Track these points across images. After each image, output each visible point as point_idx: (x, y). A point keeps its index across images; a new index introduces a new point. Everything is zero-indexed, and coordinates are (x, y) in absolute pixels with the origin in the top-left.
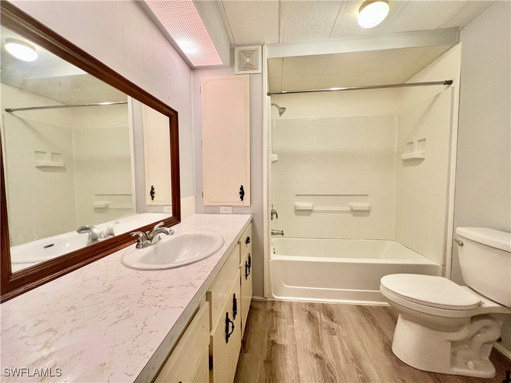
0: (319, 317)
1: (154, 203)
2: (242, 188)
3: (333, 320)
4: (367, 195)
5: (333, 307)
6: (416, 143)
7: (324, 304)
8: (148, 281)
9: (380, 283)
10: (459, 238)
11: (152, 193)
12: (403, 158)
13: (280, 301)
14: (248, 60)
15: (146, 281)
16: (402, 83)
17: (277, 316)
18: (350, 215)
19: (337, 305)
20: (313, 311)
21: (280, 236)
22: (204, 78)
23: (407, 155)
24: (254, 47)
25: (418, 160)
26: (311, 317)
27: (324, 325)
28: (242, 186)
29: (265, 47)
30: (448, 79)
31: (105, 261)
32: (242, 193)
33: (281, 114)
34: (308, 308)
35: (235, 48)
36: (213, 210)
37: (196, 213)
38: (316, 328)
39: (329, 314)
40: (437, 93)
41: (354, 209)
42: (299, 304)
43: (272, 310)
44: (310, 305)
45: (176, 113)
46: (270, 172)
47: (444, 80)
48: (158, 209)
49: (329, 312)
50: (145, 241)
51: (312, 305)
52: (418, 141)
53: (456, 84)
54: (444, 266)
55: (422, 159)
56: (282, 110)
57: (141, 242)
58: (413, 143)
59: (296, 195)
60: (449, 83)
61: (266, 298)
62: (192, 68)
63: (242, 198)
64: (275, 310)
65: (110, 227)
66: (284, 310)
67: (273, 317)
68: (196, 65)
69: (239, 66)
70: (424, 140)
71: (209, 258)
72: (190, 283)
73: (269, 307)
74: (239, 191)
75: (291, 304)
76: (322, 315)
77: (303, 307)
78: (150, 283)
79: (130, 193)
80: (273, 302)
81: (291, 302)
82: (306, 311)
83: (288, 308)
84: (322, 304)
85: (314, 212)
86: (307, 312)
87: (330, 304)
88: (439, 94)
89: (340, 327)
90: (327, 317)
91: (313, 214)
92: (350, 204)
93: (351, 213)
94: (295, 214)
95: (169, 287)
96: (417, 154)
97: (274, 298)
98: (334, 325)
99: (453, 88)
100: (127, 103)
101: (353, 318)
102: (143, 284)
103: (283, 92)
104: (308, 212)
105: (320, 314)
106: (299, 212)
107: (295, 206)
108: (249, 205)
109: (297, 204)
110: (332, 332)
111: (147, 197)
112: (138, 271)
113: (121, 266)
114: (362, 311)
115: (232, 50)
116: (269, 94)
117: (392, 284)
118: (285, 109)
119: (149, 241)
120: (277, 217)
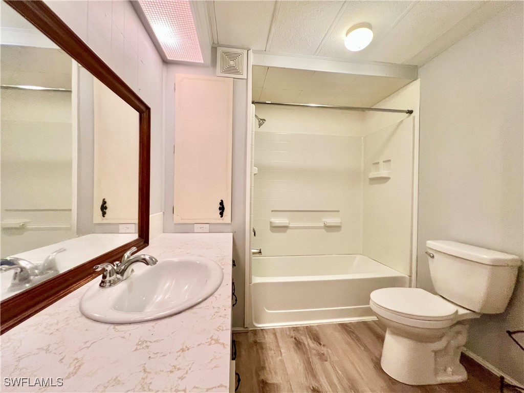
0: (306, 343)
1: (107, 220)
2: (222, 203)
3: (320, 344)
4: (338, 211)
5: (317, 329)
6: (381, 163)
7: (308, 326)
8: (142, 343)
9: (369, 298)
10: (430, 251)
11: (104, 208)
12: (370, 177)
13: (262, 330)
14: (232, 63)
15: (138, 345)
16: (369, 107)
17: (262, 348)
18: (324, 231)
19: (319, 326)
20: (298, 336)
21: (258, 255)
22: (179, 74)
23: (374, 174)
24: (239, 51)
25: (385, 179)
26: (298, 344)
27: (313, 351)
28: (222, 201)
29: (251, 52)
30: (410, 109)
31: (50, 315)
32: (222, 209)
33: (260, 125)
34: (293, 334)
35: (218, 48)
36: (186, 228)
37: (164, 232)
38: (306, 357)
39: (315, 337)
40: (401, 120)
41: (328, 225)
42: (282, 330)
43: (256, 342)
44: (294, 330)
45: (148, 109)
46: (253, 185)
47: (406, 109)
48: (113, 229)
49: (314, 334)
50: (115, 276)
51: (296, 329)
52: (384, 162)
53: (416, 113)
54: (410, 276)
55: (388, 179)
56: (261, 122)
57: (108, 278)
58: (378, 163)
59: (272, 211)
60: (410, 112)
61: (247, 328)
62: (165, 62)
63: (221, 214)
64: (258, 341)
65: (50, 258)
66: (269, 340)
67: (257, 350)
68: (171, 59)
69: (222, 68)
70: (390, 161)
71: (216, 294)
72: (212, 338)
73: (251, 339)
74: (219, 206)
75: (274, 332)
76: (309, 340)
77: (288, 333)
78: (147, 347)
79: (70, 208)
80: (255, 332)
81: (274, 329)
82: (292, 337)
83: (272, 336)
84: (306, 326)
85: (290, 229)
86: (294, 339)
87: (313, 326)
88: (402, 121)
89: (330, 351)
90: (314, 342)
91: (289, 231)
92: (323, 220)
93: (325, 229)
94: (271, 230)
95: (183, 350)
96: (383, 173)
97: (256, 327)
98: (324, 350)
99: (414, 117)
100: (71, 91)
101: (339, 338)
102: (136, 349)
103: (267, 102)
104: (284, 228)
105: (307, 339)
106: (276, 228)
107: (271, 223)
108: (230, 222)
109: (272, 220)
110: (322, 357)
111: (95, 212)
112: (117, 327)
113: (84, 320)
114: (346, 330)
115: (214, 49)
116: (253, 103)
117: (382, 299)
118: (265, 120)
119: (119, 276)
120: (255, 235)
